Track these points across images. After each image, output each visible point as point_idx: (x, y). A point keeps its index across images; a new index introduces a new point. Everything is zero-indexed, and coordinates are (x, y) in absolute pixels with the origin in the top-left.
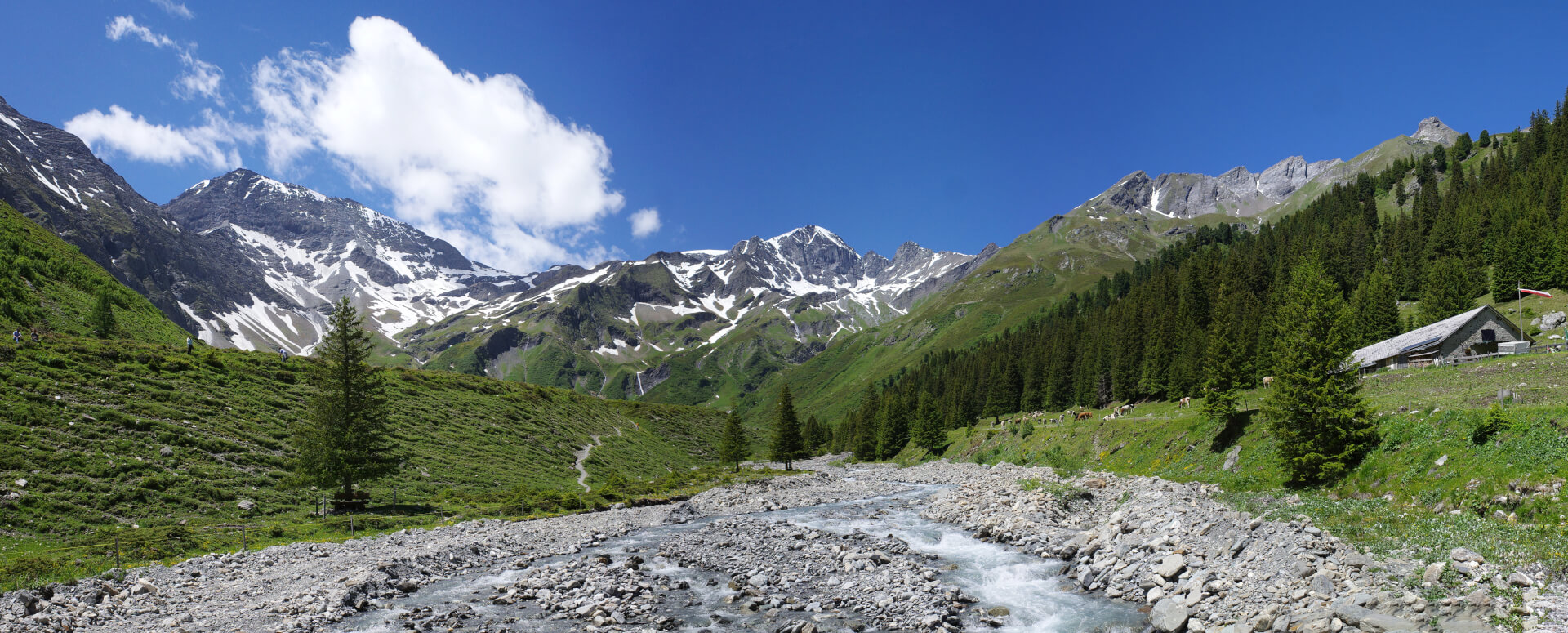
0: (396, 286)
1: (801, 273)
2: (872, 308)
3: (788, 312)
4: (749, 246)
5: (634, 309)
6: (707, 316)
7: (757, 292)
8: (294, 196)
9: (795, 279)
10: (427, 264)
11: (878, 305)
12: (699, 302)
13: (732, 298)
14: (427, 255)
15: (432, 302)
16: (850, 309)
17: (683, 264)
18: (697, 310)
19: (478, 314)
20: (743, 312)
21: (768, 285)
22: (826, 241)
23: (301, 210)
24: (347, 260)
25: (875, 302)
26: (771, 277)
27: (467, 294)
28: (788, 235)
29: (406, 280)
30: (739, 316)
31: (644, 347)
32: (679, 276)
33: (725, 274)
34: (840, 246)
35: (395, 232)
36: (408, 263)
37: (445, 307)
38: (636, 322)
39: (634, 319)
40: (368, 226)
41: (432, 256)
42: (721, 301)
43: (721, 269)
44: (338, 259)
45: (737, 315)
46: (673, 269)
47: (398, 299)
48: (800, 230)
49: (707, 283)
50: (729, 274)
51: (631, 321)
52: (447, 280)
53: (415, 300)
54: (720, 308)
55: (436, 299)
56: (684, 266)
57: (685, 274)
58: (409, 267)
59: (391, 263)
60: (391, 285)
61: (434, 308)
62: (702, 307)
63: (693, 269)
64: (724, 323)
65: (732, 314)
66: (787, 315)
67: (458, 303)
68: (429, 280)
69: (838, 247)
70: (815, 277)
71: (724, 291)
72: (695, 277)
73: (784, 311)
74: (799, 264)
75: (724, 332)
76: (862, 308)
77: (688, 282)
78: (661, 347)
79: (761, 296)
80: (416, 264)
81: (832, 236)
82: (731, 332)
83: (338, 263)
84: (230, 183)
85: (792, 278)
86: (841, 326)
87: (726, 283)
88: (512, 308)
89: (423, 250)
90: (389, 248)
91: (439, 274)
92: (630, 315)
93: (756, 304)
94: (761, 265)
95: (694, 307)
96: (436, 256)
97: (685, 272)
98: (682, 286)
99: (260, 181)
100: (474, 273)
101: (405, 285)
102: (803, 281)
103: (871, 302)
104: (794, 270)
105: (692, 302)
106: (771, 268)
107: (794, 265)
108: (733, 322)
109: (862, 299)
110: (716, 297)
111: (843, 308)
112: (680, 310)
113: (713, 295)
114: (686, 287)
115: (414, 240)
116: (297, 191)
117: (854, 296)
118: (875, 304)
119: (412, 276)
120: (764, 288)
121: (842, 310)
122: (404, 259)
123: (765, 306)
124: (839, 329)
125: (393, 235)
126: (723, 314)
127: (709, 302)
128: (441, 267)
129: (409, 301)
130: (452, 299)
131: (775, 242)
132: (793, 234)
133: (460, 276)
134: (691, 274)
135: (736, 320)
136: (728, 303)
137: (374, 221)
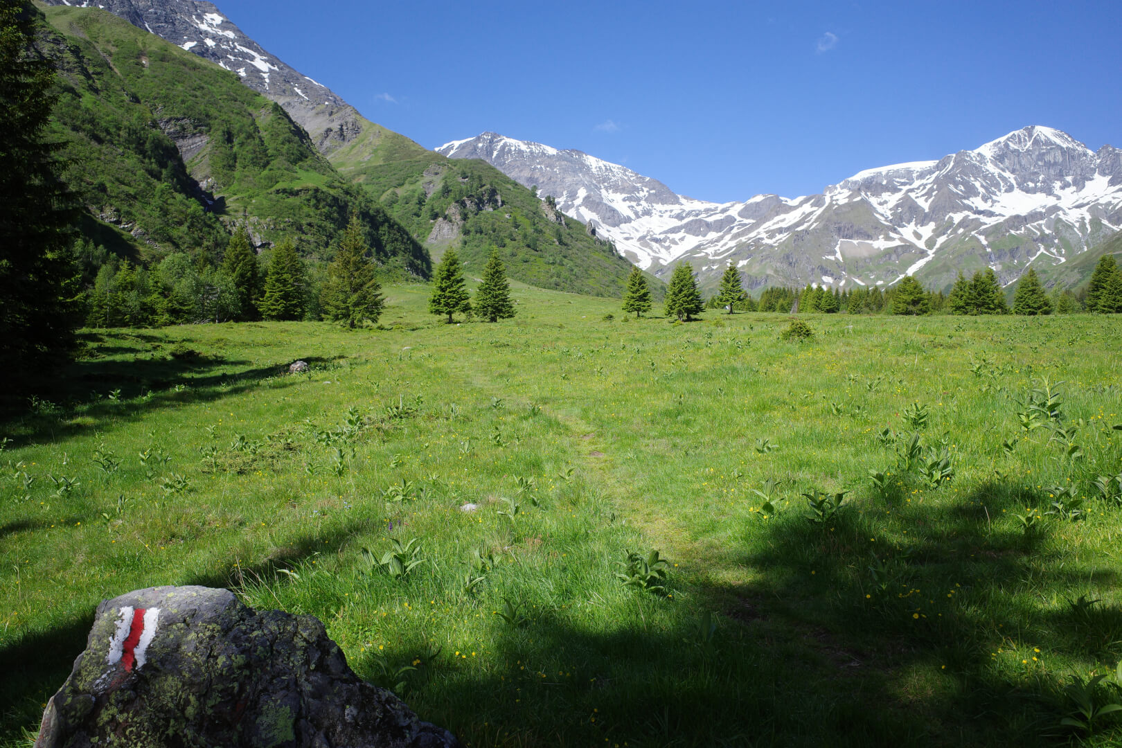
0: (622, 226)
1: (1014, 182)
2: (1083, 225)
3: (986, 239)
4: (955, 161)
5: (838, 246)
6: (907, 247)
7: (957, 217)
8: (531, 152)
9: (1006, 191)
10: (643, 203)
11: (1091, 222)
12: (898, 233)
13: (932, 225)
14: (641, 194)
15: (656, 241)
16: (1057, 231)
17: (883, 194)
18: (897, 243)
19: (703, 254)
20: (941, 240)
21: (969, 208)
22: (1048, 142)
23: (538, 164)
24: (580, 206)
25: (1088, 217)
26: (976, 194)
27: (683, 230)
28: (1002, 139)
29: (628, 220)
30: (938, 246)
31: (848, 282)
32: (880, 209)
33: (926, 200)
34: (1065, 146)
35: (614, 176)
36: (628, 203)
37: (667, 244)
38: (841, 259)
39: (839, 255)
40: (592, 173)
41: (647, 194)
42: (921, 230)
43: (923, 195)
44: (573, 205)
45: (935, 244)
46: (874, 201)
47: (627, 239)
48: (1016, 132)
49: (908, 211)
50: (930, 200)
51: (836, 258)
52: (661, 216)
53: (642, 239)
54: (918, 236)
55: (658, 237)
56: (885, 196)
57: (885, 205)
58: (629, 207)
59: (614, 205)
60: (618, 225)
61: (657, 245)
62: (902, 239)
63: (893, 199)
64: (923, 254)
65: (930, 243)
66: (985, 242)
67: (677, 240)
68: (647, 217)
69: (1062, 148)
70: (1031, 185)
71: (923, 219)
72: (897, 206)
73: (982, 238)
74: (1013, 172)
75: (921, 263)
76: (1069, 227)
77: (889, 213)
78: (863, 281)
79: (961, 224)
80: (634, 204)
81: (1056, 135)
82: (928, 263)
83: (573, 209)
84: (480, 145)
85: (1003, 189)
86: (1042, 250)
87: (927, 210)
88: (731, 248)
89: (637, 190)
90: (610, 191)
91: (653, 211)
92: (834, 253)
93: (955, 231)
94: (965, 184)
95: (893, 239)
96: (650, 194)
97: (886, 202)
98: (882, 219)
99: (503, 142)
100: (682, 207)
101: (628, 224)
102: (1017, 191)
103: (1083, 219)
104: (1004, 179)
105: (892, 235)
106: (977, 184)
107: (1007, 174)
108: (931, 252)
109: (1073, 217)
110: (916, 225)
111: (1049, 228)
112: (880, 244)
113: (913, 223)
114: (886, 219)
115: (630, 181)
116: (533, 147)
117: (1065, 214)
118: (1087, 221)
119: (633, 216)
120: (966, 213)
121: (1047, 232)
122: (624, 200)
123: (964, 234)
124: (1039, 253)
125: (613, 179)
126: (921, 244)
127: (908, 231)
128: (654, 205)
129: (635, 240)
130: (671, 236)
131: (987, 150)
132: (1008, 139)
133: (671, 211)
134: (892, 204)
135: (934, 250)
136: (927, 231)
137: (596, 168)
